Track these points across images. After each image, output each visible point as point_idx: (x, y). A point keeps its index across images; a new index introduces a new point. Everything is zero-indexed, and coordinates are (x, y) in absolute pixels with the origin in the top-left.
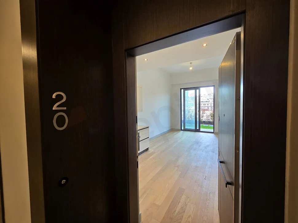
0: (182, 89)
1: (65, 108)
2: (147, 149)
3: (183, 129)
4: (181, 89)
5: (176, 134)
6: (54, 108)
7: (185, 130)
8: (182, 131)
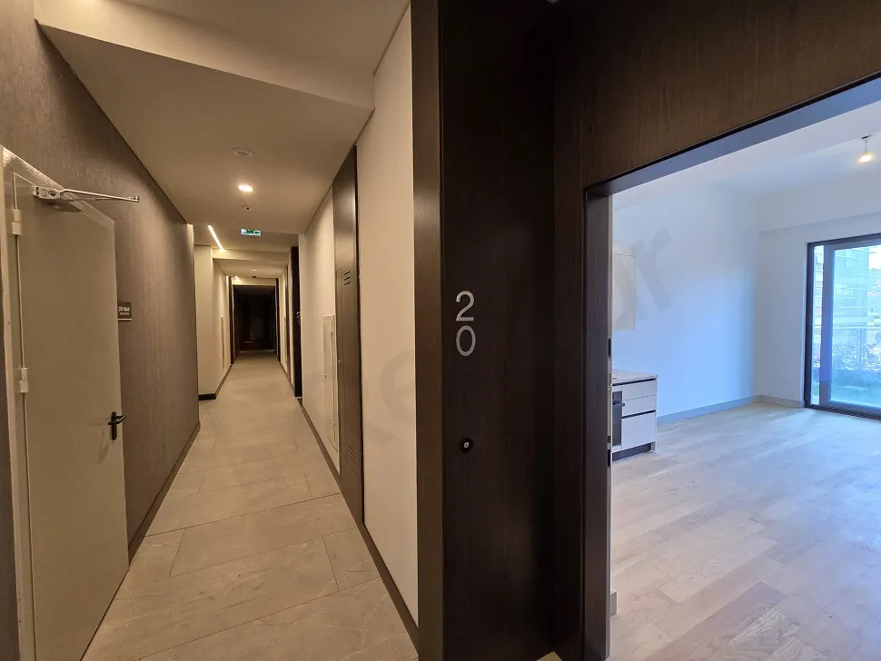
0: (818, 243)
1: (472, 319)
2: (648, 448)
3: (815, 400)
4: (811, 246)
5: (778, 417)
6: (459, 318)
7: (827, 407)
8: (810, 412)
